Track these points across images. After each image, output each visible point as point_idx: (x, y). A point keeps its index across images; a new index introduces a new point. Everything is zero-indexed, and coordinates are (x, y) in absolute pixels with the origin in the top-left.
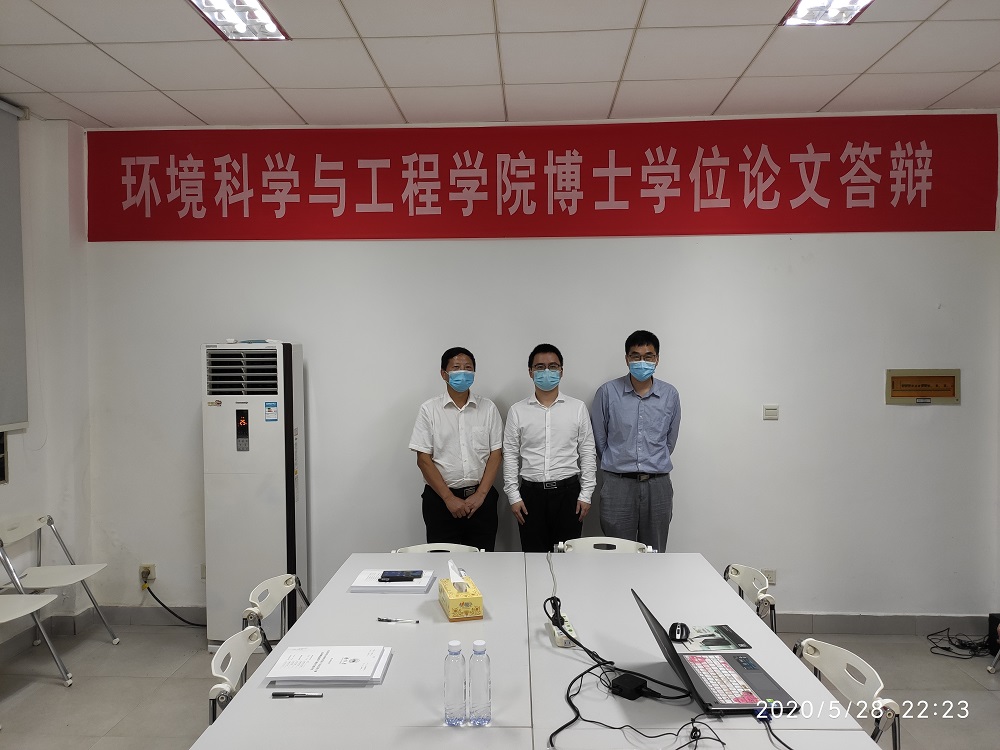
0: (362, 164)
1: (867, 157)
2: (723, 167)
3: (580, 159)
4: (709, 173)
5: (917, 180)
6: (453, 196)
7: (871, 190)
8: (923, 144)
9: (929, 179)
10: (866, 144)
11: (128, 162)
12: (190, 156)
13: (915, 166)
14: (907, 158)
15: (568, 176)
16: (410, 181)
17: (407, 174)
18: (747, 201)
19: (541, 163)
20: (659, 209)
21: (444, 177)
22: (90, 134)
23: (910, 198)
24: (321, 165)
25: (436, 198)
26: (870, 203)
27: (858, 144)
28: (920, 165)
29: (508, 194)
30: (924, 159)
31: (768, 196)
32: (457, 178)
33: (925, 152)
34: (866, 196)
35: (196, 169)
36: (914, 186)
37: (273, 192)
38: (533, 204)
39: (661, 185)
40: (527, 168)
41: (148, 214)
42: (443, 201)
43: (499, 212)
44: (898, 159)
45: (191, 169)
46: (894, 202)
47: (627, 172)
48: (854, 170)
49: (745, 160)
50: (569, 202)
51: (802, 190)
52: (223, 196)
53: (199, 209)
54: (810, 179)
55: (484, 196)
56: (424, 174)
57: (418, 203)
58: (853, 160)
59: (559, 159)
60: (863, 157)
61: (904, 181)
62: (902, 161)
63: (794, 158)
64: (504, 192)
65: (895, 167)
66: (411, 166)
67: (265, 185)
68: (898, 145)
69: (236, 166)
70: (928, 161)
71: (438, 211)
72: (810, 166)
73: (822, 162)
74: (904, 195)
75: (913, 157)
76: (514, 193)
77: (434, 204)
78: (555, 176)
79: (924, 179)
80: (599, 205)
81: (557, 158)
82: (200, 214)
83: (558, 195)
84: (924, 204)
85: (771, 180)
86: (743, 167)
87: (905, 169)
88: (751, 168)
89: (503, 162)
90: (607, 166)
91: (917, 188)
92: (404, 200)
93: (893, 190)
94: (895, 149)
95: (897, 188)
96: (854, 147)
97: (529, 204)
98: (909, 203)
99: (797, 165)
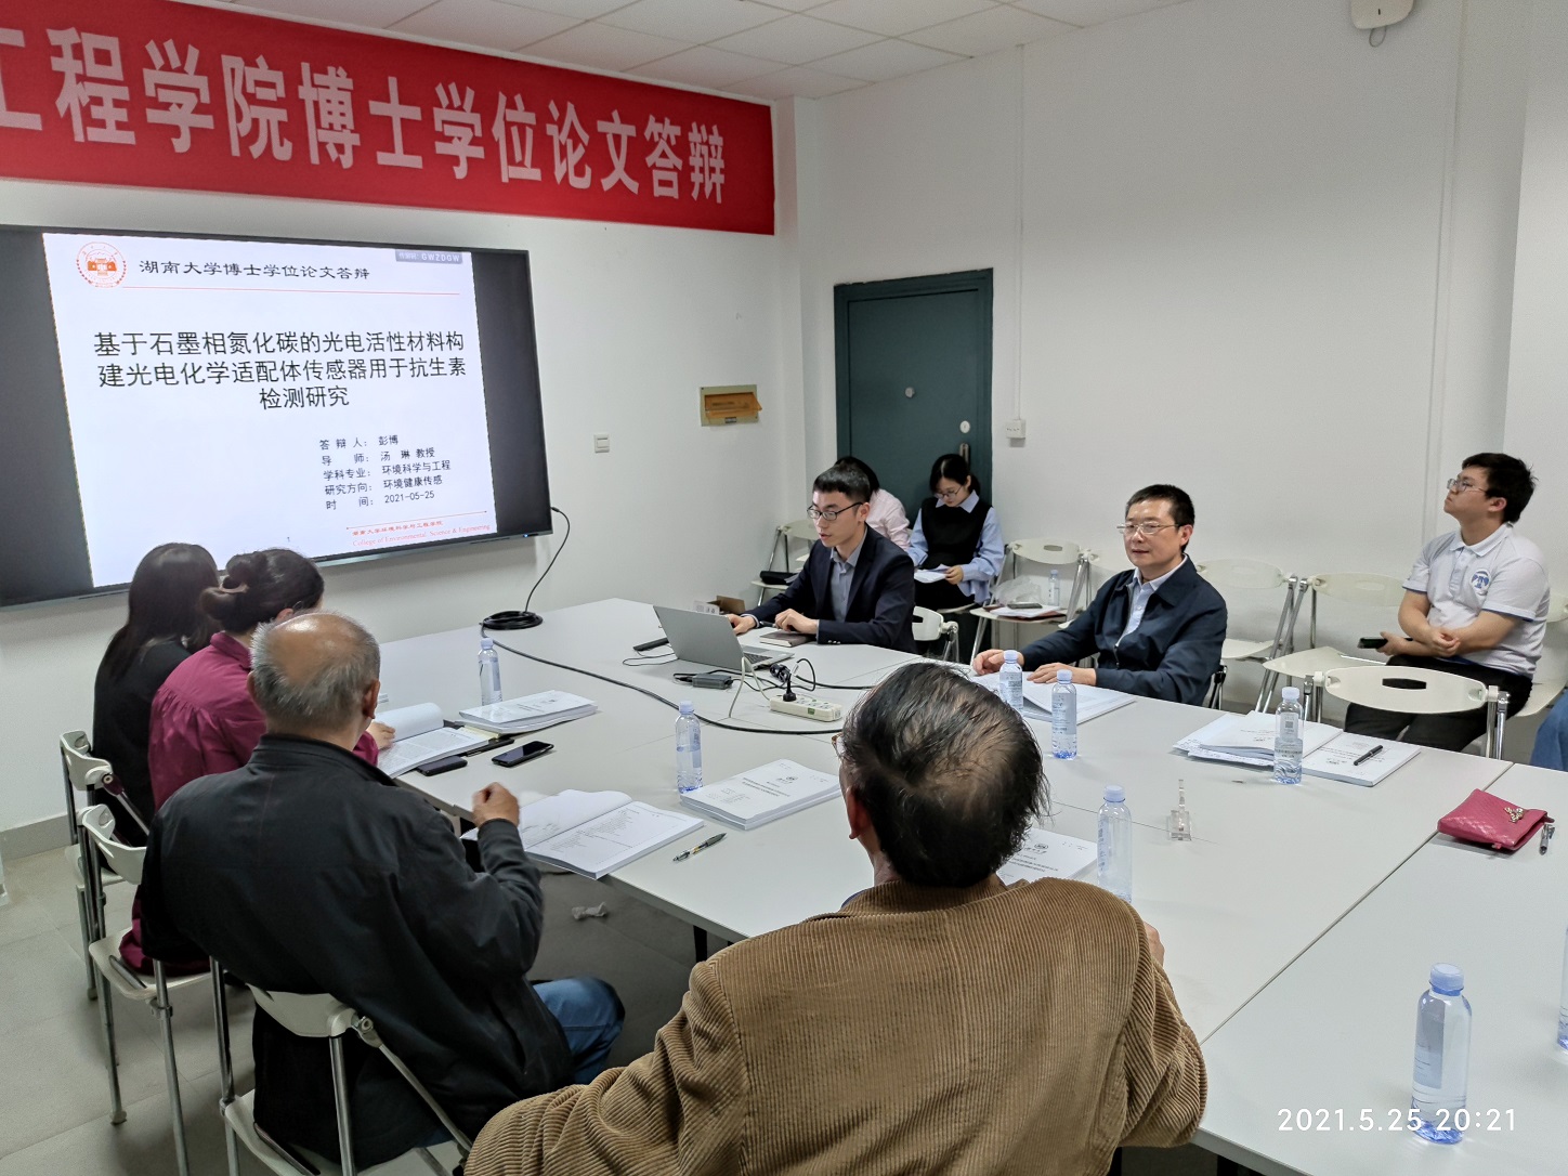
1: (669, 137)
2: (530, 126)
3: (349, 84)
4: (514, 130)
5: (712, 170)
6: (153, 116)
7: (673, 177)
8: (715, 128)
9: (722, 171)
10: (667, 121)
13: (710, 155)
14: (702, 143)
15: (336, 109)
16: (70, 81)
17: (65, 64)
18: (559, 176)
19: (293, 81)
20: (461, 172)
21: (133, 79)
23: (708, 190)
25: (122, 114)
26: (673, 192)
27: (660, 120)
28: (713, 148)
29: (245, 127)
30: (716, 147)
31: (579, 172)
32: (158, 86)
33: (717, 140)
34: (668, 184)
36: (710, 177)
38: (288, 145)
39: (460, 139)
40: (272, 85)
42: (136, 122)
43: (236, 151)
44: (695, 144)
46: (695, 194)
47: (414, 113)
48: (658, 151)
49: (552, 121)
50: (340, 148)
51: (611, 168)
54: (618, 156)
55: (207, 122)
56: (94, 70)
57: (89, 121)
58: (656, 138)
59: (319, 78)
60: (665, 136)
61: (702, 170)
62: (698, 146)
63: (602, 126)
64: (239, 117)
65: (693, 152)
66: (68, 52)
68: (694, 125)
70: (720, 150)
71: (128, 138)
72: (617, 138)
73: (629, 138)
74: (702, 186)
75: (709, 146)
76: (255, 122)
77: (120, 126)
78: (316, 104)
79: (718, 171)
80: (383, 158)
81: (316, 76)
83: (324, 136)
84: (719, 200)
85: (581, 150)
86: (551, 129)
87: (702, 156)
88: (560, 131)
89: (233, 70)
90: (387, 100)
91: (713, 180)
92: (62, 112)
93: (693, 180)
94: (691, 130)
95: (696, 177)
96: (657, 121)
97: (282, 144)
98: (707, 197)
99: (605, 134)
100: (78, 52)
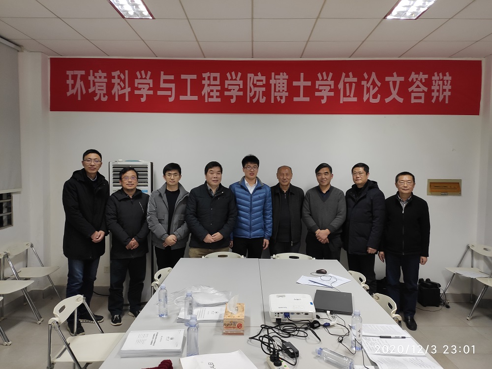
0: (183, 77)
1: (421, 79)
2: (355, 82)
3: (287, 77)
4: (347, 85)
5: (444, 90)
6: (226, 93)
7: (422, 95)
8: (447, 74)
9: (449, 90)
10: (421, 73)
11: (70, 73)
12: (100, 71)
13: (443, 84)
14: (440, 80)
15: (281, 85)
16: (206, 85)
17: (205, 82)
18: (365, 99)
19: (269, 78)
20: (324, 101)
21: (222, 84)
22: (51, 59)
23: (441, 99)
24: (163, 77)
25: (218, 94)
26: (422, 101)
27: (417, 73)
28: (445, 82)
29: (252, 93)
30: (447, 81)
31: (375, 96)
32: (229, 85)
33: (448, 78)
34: (420, 98)
35: (103, 77)
37: (140, 89)
38: (265, 98)
39: (325, 90)
40: (262, 81)
41: (79, 98)
42: (222, 95)
43: (248, 101)
45: (100, 77)
46: (433, 101)
47: (309, 83)
48: (415, 85)
49: (364, 79)
50: (281, 97)
51: (391, 94)
52: (116, 90)
53: (104, 96)
54: (394, 89)
55: (241, 93)
56: (213, 82)
57: (209, 96)
58: (415, 81)
59: (277, 77)
60: (419, 79)
62: (437, 81)
63: (387, 79)
65: (434, 85)
66: (206, 79)
67: (136, 86)
68: (436, 74)
69: (122, 76)
70: (449, 82)
71: (219, 100)
72: (394, 83)
73: (401, 82)
74: (438, 97)
75: (442, 80)
76: (255, 92)
77: (217, 97)
78: (275, 85)
79: (447, 90)
80: (296, 99)
82: (104, 99)
83: (276, 94)
84: (447, 102)
85: (376, 89)
86: (364, 83)
87: (439, 85)
88: (367, 83)
89: (250, 78)
90: (300, 81)
91: (444, 94)
92: (203, 95)
93: (433, 95)
94: (434, 76)
95: (435, 94)
96: (415, 74)
97: (263, 98)
98: (440, 101)
99: (388, 82)
100: (209, 78)
